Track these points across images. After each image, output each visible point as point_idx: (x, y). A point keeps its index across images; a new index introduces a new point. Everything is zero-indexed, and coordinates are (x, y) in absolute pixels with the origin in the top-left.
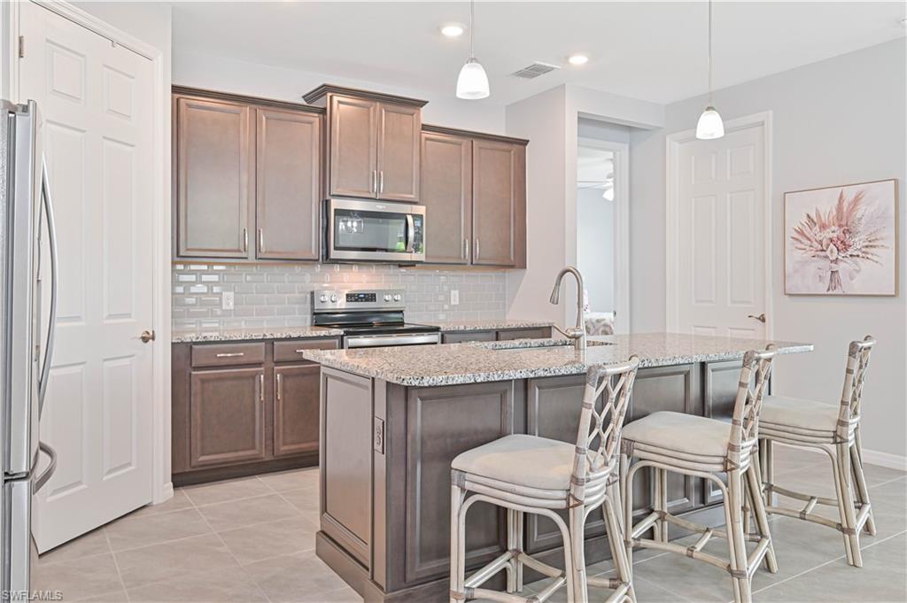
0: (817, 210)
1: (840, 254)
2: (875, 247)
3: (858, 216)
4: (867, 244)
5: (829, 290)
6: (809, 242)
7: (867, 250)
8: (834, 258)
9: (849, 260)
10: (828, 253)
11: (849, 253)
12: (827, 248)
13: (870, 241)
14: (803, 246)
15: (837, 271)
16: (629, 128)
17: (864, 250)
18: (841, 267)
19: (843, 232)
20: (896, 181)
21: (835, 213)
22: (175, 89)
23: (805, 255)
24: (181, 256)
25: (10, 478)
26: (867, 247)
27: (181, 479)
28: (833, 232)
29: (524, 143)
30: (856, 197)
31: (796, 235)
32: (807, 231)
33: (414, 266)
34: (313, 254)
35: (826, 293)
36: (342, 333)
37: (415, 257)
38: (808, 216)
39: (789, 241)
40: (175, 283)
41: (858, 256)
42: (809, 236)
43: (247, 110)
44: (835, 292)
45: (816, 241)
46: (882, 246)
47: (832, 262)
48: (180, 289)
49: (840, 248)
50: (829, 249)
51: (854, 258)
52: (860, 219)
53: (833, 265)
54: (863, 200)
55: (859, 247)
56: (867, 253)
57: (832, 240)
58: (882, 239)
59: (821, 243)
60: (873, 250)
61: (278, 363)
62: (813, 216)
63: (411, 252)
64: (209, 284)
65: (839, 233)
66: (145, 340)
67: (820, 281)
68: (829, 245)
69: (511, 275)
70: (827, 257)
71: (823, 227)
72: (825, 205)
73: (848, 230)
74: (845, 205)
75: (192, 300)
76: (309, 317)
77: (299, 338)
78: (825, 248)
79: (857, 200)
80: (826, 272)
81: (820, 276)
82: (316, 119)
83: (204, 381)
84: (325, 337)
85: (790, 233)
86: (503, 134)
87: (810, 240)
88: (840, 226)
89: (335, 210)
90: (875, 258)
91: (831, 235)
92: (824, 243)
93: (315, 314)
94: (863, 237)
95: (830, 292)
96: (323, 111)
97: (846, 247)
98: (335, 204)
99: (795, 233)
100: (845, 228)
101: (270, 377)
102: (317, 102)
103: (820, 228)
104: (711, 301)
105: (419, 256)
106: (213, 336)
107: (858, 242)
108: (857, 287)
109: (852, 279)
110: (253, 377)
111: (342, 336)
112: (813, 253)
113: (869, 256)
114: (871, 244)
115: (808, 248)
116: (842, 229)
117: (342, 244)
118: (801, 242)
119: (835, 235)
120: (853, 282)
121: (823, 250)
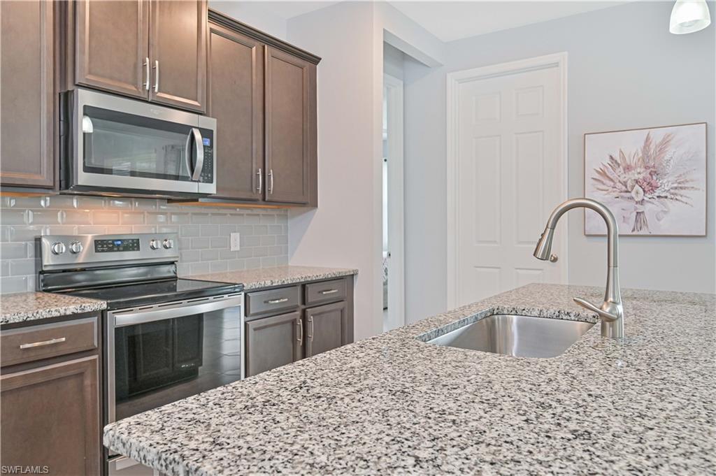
0: (621, 151)
1: (647, 195)
2: (685, 188)
3: (666, 158)
4: (675, 185)
5: (633, 230)
6: (612, 184)
7: (677, 191)
8: (639, 199)
9: (656, 201)
10: (633, 194)
11: (657, 194)
12: (632, 189)
13: (679, 183)
14: (605, 187)
15: (643, 212)
17: (672, 191)
18: (647, 208)
19: (650, 174)
20: (707, 124)
21: (640, 155)
23: (606, 196)
26: (676, 188)
28: (639, 173)
30: (664, 139)
31: (597, 176)
32: (609, 172)
33: (197, 200)
34: (45, 178)
35: (631, 234)
36: (105, 306)
38: (611, 157)
39: (589, 181)
41: (666, 197)
42: (611, 177)
44: (641, 233)
45: (620, 181)
46: (693, 188)
47: (637, 203)
49: (646, 189)
50: (634, 190)
51: (662, 199)
52: (668, 161)
53: (638, 206)
54: (672, 142)
55: (667, 189)
56: (676, 194)
57: (637, 182)
58: (692, 181)
59: (625, 184)
60: (682, 192)
62: (617, 156)
63: (199, 181)
65: (645, 174)
67: (624, 221)
68: (633, 187)
70: (632, 198)
71: (628, 168)
72: (630, 146)
73: (655, 172)
74: (653, 146)
77: (25, 323)
78: (630, 190)
79: (665, 142)
80: (631, 213)
81: (624, 217)
84: (75, 316)
85: (591, 173)
87: (612, 180)
88: (647, 168)
89: (85, 107)
90: (684, 199)
91: (637, 176)
92: (629, 184)
93: (42, 272)
94: (672, 179)
95: (635, 233)
97: (653, 188)
99: (597, 174)
100: (653, 169)
103: (624, 170)
104: (495, 242)
107: (666, 183)
108: (665, 227)
109: (659, 220)
111: (103, 312)
112: (616, 194)
113: (678, 197)
114: (680, 185)
115: (610, 189)
116: (649, 171)
118: (602, 183)
119: (641, 177)
120: (661, 222)
121: (627, 192)
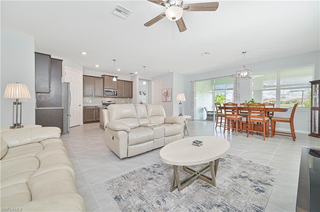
5: (166, 101)
16: (148, 80)
20: (171, 89)
22: (83, 75)
24: (84, 96)
25: (68, 115)
27: (84, 123)
29: (133, 82)
30: (168, 90)
31: (163, 94)
33: (116, 98)
34: (102, 96)
37: (116, 96)
40: (83, 100)
41: (168, 97)
43: (93, 78)
46: (170, 96)
48: (84, 100)
57: (166, 95)
61: (97, 109)
62: (165, 92)
64: (88, 100)
66: (80, 106)
69: (131, 99)
70: (166, 97)
75: (86, 102)
76: (102, 104)
81: (165, 99)
82: (102, 79)
83: (87, 111)
86: (130, 81)
88: (167, 93)
96: (103, 78)
98: (105, 90)
101: (96, 111)
102: (103, 77)
105: (117, 96)
106: (88, 106)
107: (168, 95)
110: (94, 111)
115: (164, 96)
117: (106, 95)
120: (168, 100)
